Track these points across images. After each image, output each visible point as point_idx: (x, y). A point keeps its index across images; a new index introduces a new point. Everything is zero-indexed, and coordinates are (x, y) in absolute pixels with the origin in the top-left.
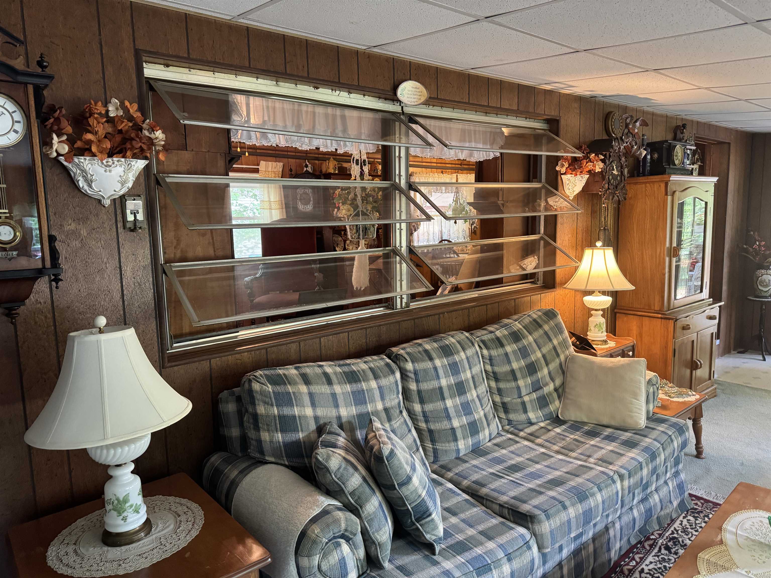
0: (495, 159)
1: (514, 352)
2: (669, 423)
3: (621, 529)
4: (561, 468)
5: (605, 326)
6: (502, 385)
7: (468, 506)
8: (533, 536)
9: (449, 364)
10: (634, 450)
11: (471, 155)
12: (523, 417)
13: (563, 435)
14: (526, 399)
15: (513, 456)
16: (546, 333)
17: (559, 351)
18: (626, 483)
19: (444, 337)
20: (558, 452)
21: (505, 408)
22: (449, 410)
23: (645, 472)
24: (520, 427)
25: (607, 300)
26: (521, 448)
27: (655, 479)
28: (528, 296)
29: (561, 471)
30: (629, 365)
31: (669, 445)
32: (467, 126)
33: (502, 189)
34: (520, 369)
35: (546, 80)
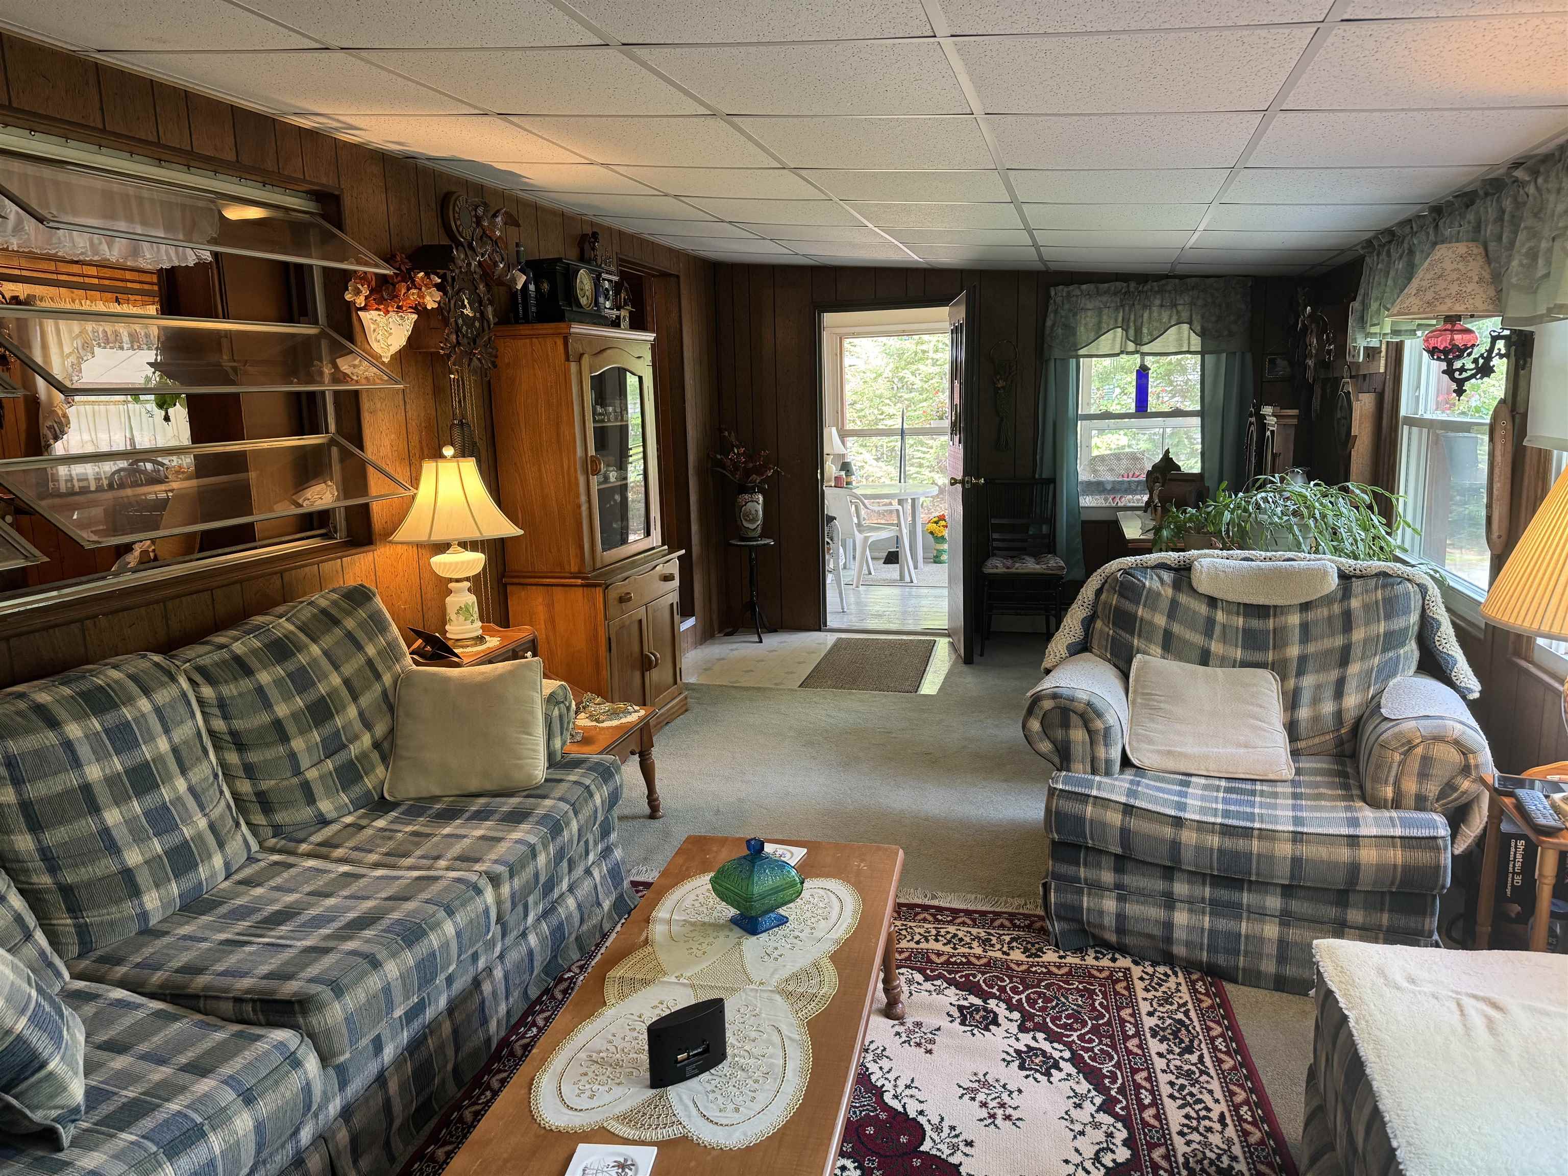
0: (201, 266)
1: (278, 682)
2: (588, 765)
3: (506, 977)
4: (377, 893)
5: (476, 609)
6: (253, 757)
7: (160, 1022)
8: (306, 1038)
9: (107, 731)
10: (523, 826)
11: (135, 253)
12: (307, 813)
13: (391, 830)
14: (312, 774)
15: (277, 894)
16: (350, 635)
17: (380, 668)
18: (506, 890)
19: (90, 671)
20: (376, 865)
21: (265, 802)
22: (114, 833)
23: (542, 859)
24: (301, 835)
25: (475, 561)
26: (298, 875)
27: (566, 870)
28: (312, 564)
29: (376, 899)
30: (512, 673)
31: (586, 801)
32: (116, 186)
33: (228, 334)
34: (294, 716)
35: (298, 107)
